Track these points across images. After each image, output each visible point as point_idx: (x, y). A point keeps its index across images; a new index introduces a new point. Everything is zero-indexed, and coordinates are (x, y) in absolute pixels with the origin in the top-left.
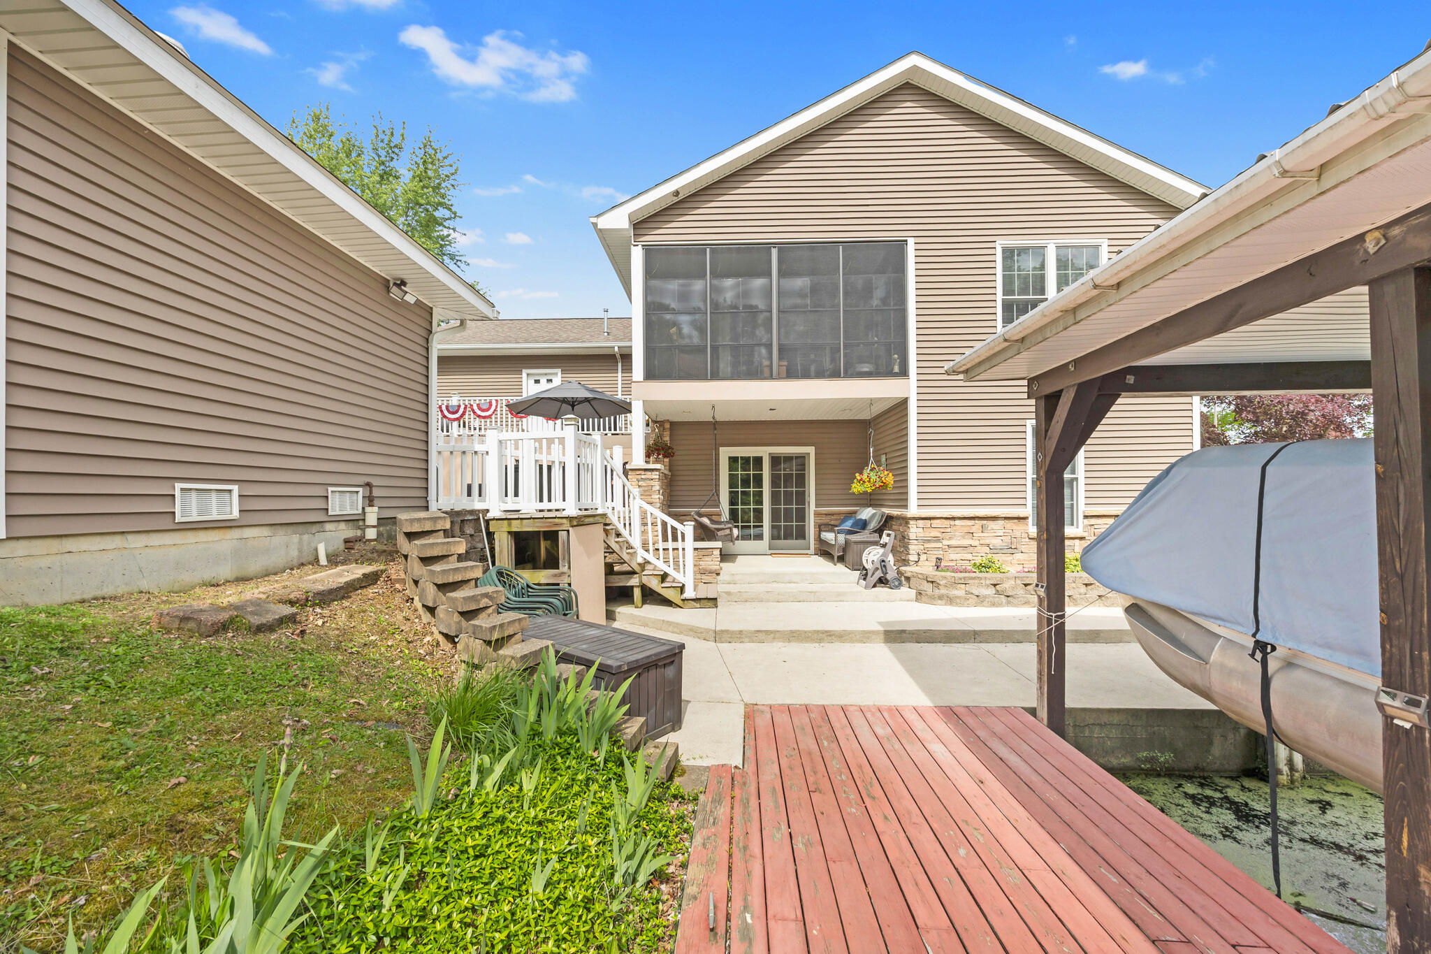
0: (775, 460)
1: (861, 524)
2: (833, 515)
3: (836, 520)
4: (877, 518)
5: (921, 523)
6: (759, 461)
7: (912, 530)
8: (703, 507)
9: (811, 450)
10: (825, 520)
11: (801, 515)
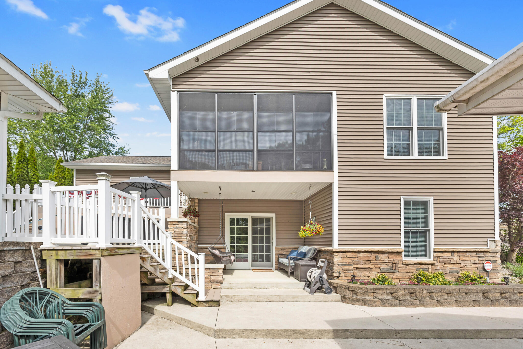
0: (255, 221)
1: (303, 254)
2: (285, 249)
3: (287, 252)
4: (312, 251)
5: (340, 255)
6: (246, 220)
7: (335, 259)
8: (216, 244)
9: (273, 215)
10: (281, 252)
11: (268, 249)
